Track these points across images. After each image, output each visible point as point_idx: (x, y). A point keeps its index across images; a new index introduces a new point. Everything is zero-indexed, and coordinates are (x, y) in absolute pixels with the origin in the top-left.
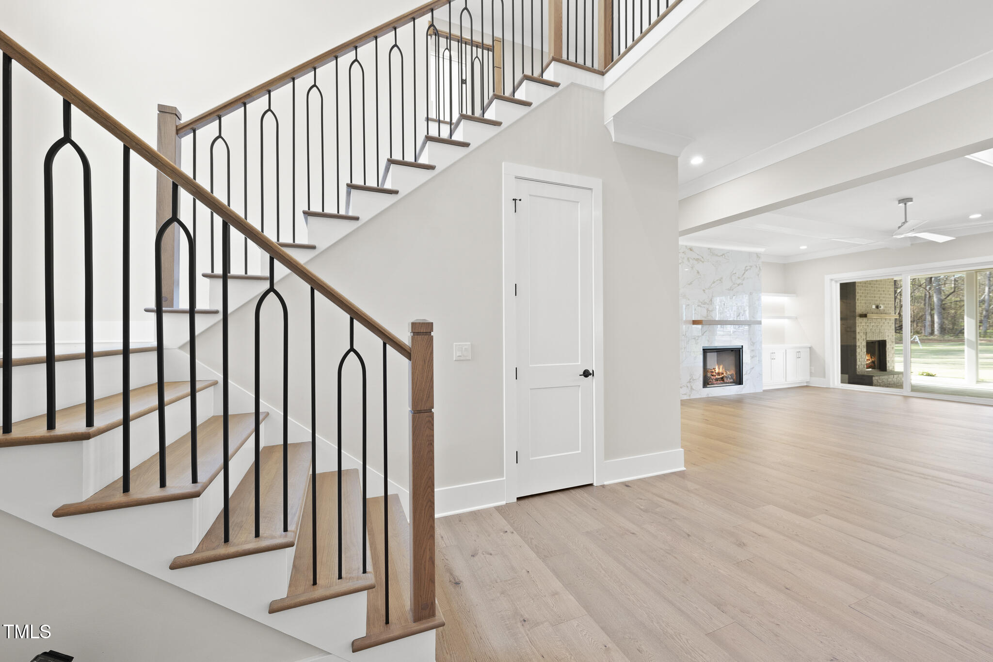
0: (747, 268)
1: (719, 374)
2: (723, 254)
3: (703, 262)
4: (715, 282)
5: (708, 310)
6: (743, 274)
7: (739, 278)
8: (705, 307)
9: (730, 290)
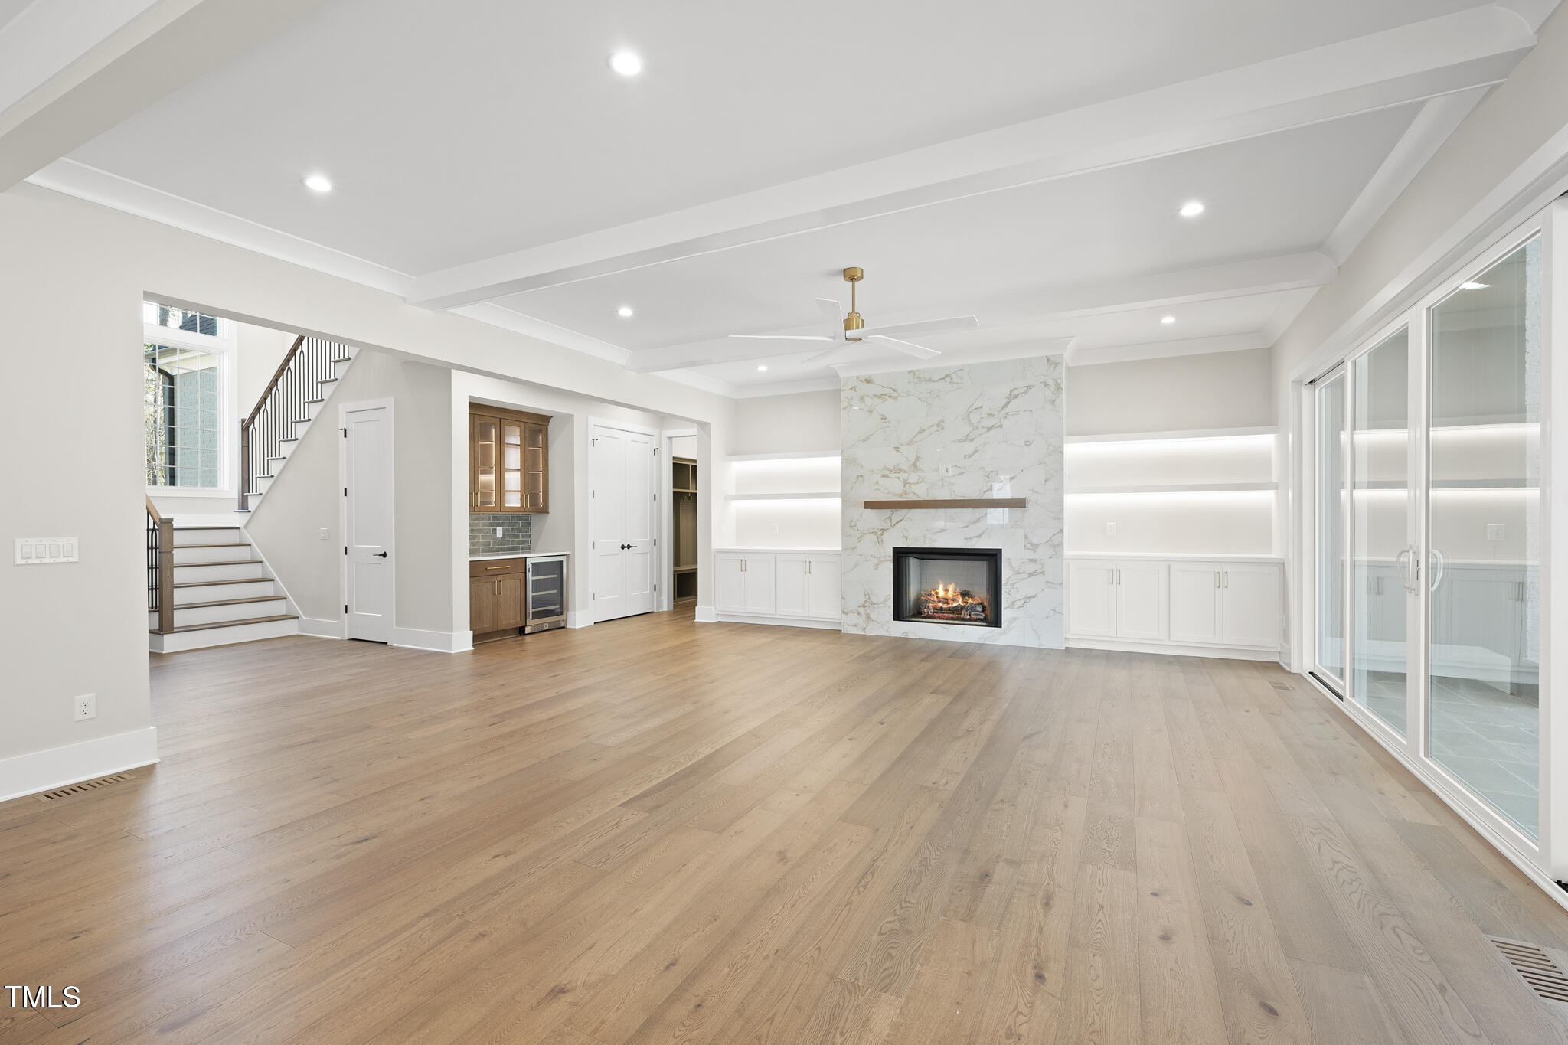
0: (1015, 392)
1: (946, 600)
2: (947, 376)
3: (895, 398)
4: (923, 431)
5: (905, 483)
6: (1005, 406)
7: (990, 415)
8: (898, 478)
9: (964, 441)
